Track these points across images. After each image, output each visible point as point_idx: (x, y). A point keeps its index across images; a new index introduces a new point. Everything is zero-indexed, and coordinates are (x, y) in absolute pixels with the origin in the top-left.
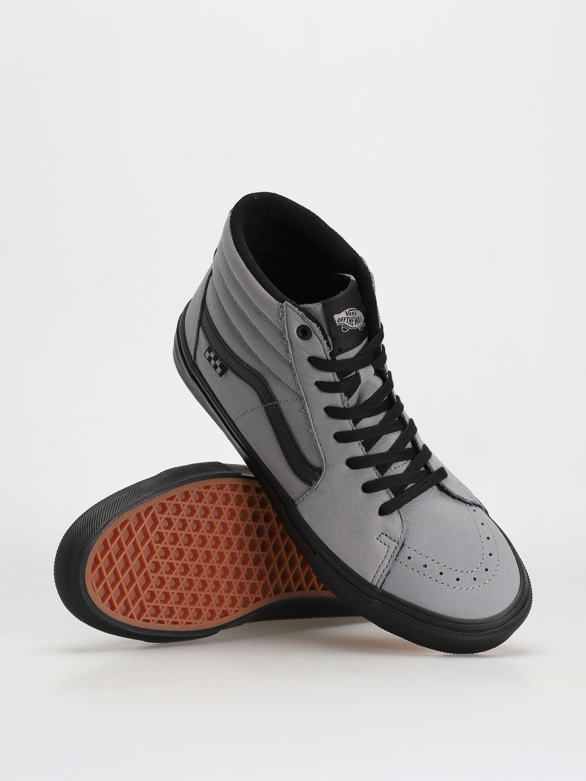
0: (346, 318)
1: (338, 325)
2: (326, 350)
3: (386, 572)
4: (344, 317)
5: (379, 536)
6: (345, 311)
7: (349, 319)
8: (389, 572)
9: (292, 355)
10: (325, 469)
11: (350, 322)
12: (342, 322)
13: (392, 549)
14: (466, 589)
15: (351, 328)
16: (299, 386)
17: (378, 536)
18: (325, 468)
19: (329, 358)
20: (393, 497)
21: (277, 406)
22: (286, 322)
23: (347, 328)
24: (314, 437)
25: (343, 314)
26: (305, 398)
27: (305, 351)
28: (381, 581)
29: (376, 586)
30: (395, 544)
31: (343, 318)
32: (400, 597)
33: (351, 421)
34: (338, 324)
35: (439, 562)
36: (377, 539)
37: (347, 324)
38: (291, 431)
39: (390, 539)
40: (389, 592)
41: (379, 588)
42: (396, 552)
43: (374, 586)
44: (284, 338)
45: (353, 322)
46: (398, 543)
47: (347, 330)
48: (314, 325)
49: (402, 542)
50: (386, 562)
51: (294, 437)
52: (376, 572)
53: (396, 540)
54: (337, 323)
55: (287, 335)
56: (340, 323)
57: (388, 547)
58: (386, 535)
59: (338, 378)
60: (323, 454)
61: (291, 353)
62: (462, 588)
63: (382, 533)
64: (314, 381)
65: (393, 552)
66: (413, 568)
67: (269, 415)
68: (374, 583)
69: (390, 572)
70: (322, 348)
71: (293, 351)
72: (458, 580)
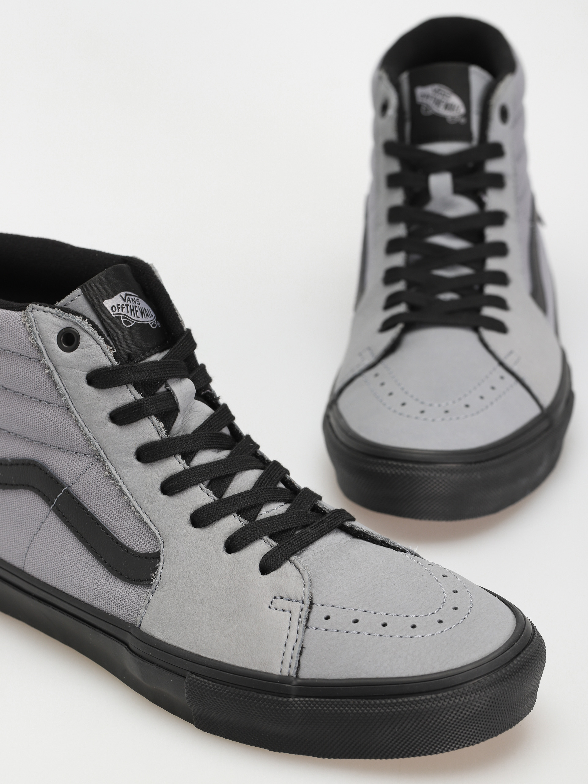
0: (123, 305)
1: (114, 316)
2: (108, 351)
3: (298, 649)
4: (121, 304)
5: (272, 602)
6: (119, 294)
7: (129, 307)
8: (302, 648)
9: (63, 388)
10: (162, 547)
11: (132, 312)
12: (119, 311)
13: (296, 613)
14: (431, 635)
15: (137, 322)
16: (88, 435)
17: (270, 603)
18: (162, 545)
19: (115, 363)
20: (275, 544)
21: (68, 492)
22: (39, 335)
23: (131, 321)
24: (134, 506)
25: (117, 300)
26: (102, 452)
27: (77, 369)
28: (294, 665)
29: (289, 675)
30: (299, 605)
31: (119, 305)
32: (331, 678)
33: (179, 457)
34: (114, 314)
35: (376, 611)
36: (270, 607)
37: (129, 315)
38: (100, 521)
39: (289, 600)
40: (313, 677)
41: (295, 676)
42: (304, 614)
43: (286, 676)
44: (44, 364)
45: (137, 313)
46: (303, 603)
47: (131, 324)
48: (78, 319)
49: (309, 597)
50: (293, 634)
51: (106, 527)
52: (283, 655)
53: (299, 599)
54: (112, 313)
55: (47, 357)
56: (117, 312)
57: (290, 612)
58: (282, 598)
59: (140, 393)
60: (153, 525)
61: (61, 384)
62: (424, 635)
63: (275, 598)
64: (106, 414)
65: (300, 617)
66: (338, 629)
67: (64, 516)
68: (285, 673)
69: (304, 648)
70: (101, 350)
71: (63, 380)
72: (414, 627)
